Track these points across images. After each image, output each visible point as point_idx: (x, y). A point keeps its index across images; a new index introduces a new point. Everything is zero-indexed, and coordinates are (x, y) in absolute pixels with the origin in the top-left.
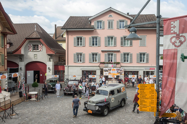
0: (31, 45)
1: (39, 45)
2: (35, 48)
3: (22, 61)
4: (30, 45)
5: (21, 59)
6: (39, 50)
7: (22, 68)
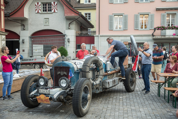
0: (40, 3)
1: (53, 3)
2: (46, 8)
3: (24, 29)
4: (38, 3)
5: (23, 27)
6: (53, 11)
7: (25, 41)
